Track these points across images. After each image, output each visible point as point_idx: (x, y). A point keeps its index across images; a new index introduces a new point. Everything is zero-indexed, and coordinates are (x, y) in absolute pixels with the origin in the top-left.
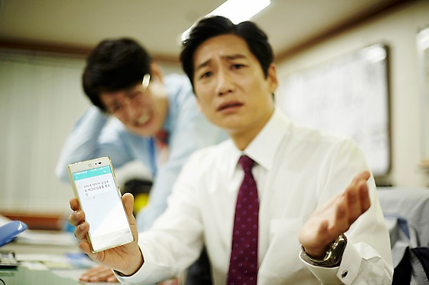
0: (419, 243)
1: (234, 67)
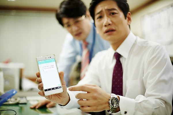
1: (111, 14)
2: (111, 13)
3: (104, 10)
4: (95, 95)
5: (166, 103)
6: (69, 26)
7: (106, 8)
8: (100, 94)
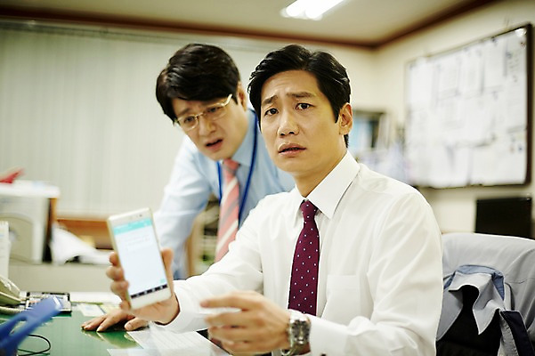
0: (513, 306)
1: (300, 107)
2: (300, 104)
3: (282, 96)
4: (261, 315)
5: (421, 340)
6: (190, 120)
7: (288, 90)
8: (270, 314)
